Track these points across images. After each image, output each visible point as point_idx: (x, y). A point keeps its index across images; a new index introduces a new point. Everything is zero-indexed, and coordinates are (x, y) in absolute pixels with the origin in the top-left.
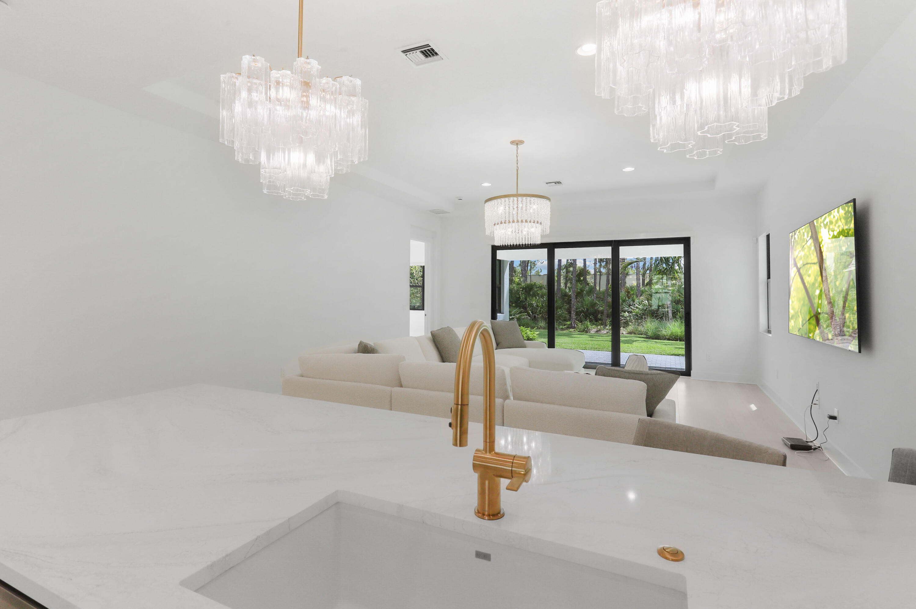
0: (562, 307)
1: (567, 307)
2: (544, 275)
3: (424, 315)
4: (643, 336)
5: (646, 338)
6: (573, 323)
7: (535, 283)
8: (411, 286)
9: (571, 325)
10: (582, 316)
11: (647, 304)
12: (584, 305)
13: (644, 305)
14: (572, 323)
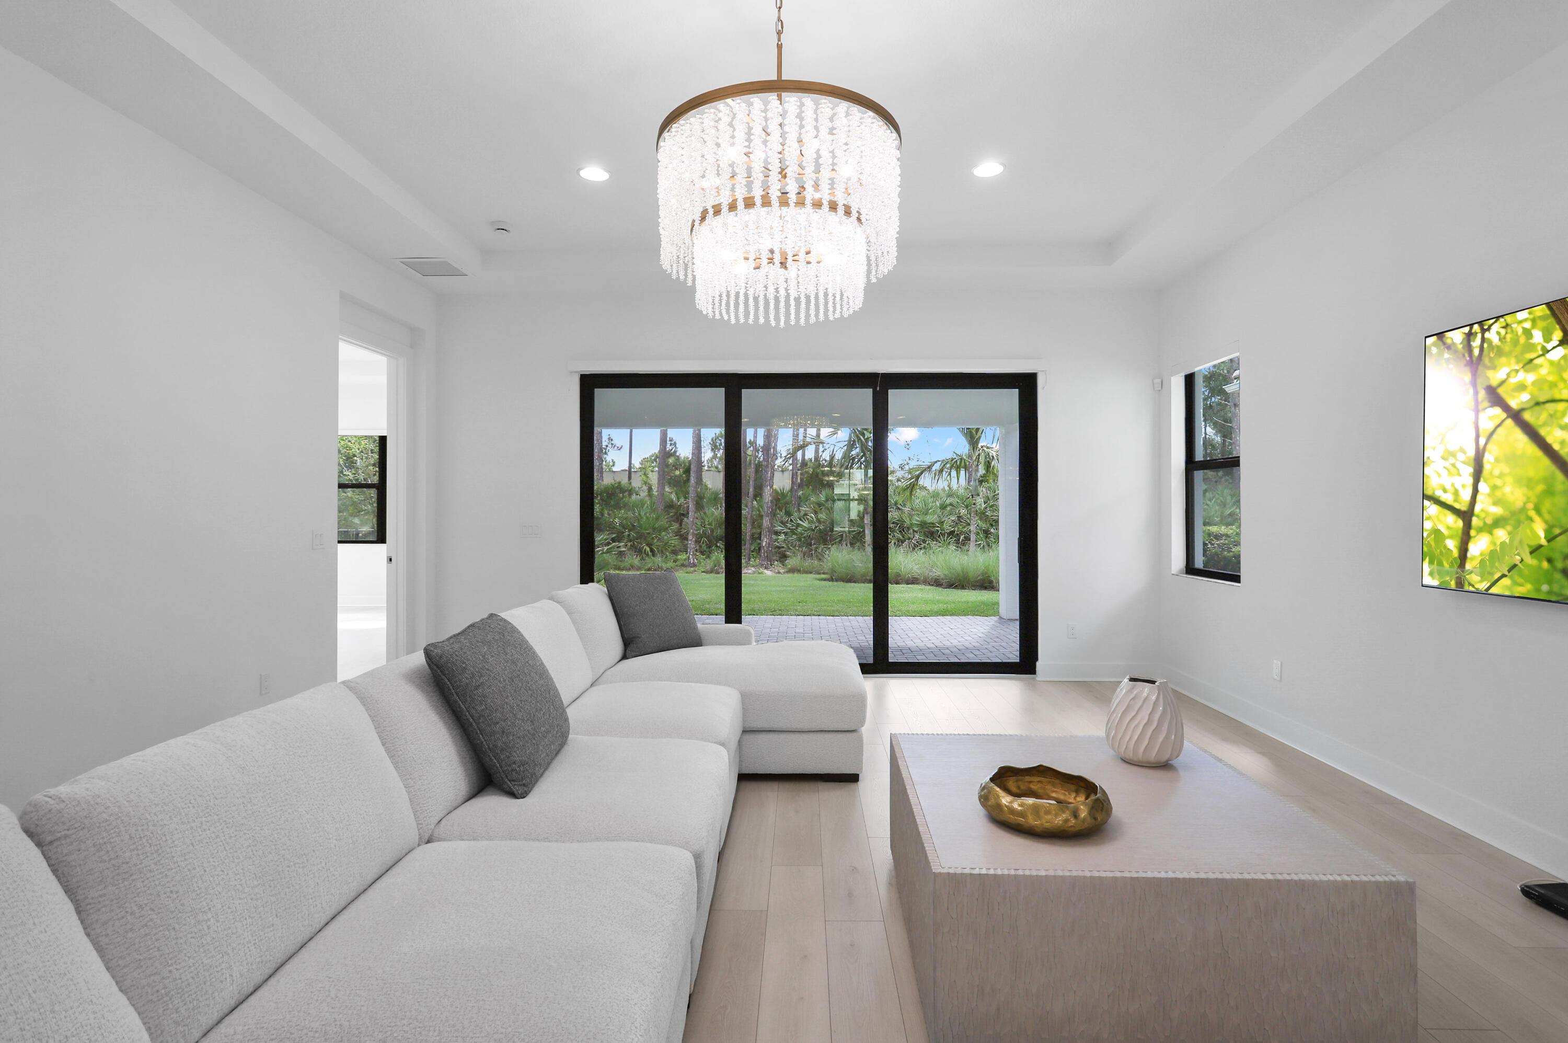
0: (669, 527)
1: (675, 526)
2: (622, 470)
3: (385, 560)
4: (823, 576)
5: (831, 580)
6: (691, 556)
7: (619, 483)
8: (341, 486)
9: (687, 561)
10: (703, 543)
11: (815, 519)
12: (707, 523)
13: (811, 522)
14: (689, 557)
